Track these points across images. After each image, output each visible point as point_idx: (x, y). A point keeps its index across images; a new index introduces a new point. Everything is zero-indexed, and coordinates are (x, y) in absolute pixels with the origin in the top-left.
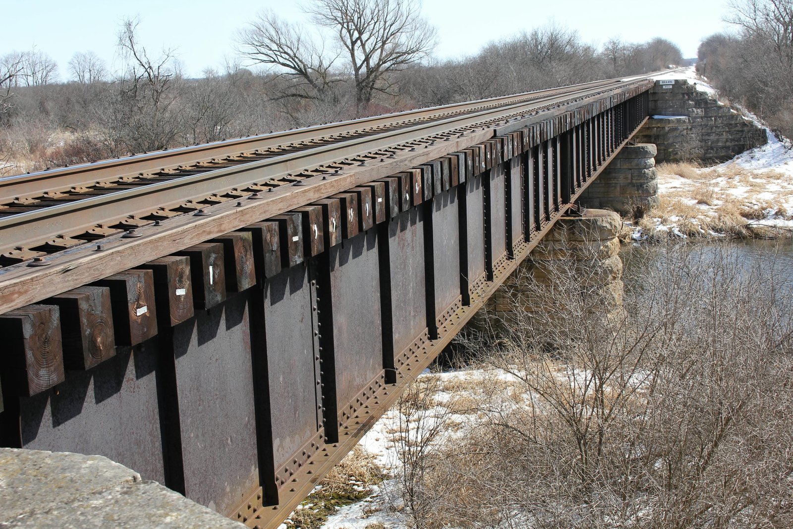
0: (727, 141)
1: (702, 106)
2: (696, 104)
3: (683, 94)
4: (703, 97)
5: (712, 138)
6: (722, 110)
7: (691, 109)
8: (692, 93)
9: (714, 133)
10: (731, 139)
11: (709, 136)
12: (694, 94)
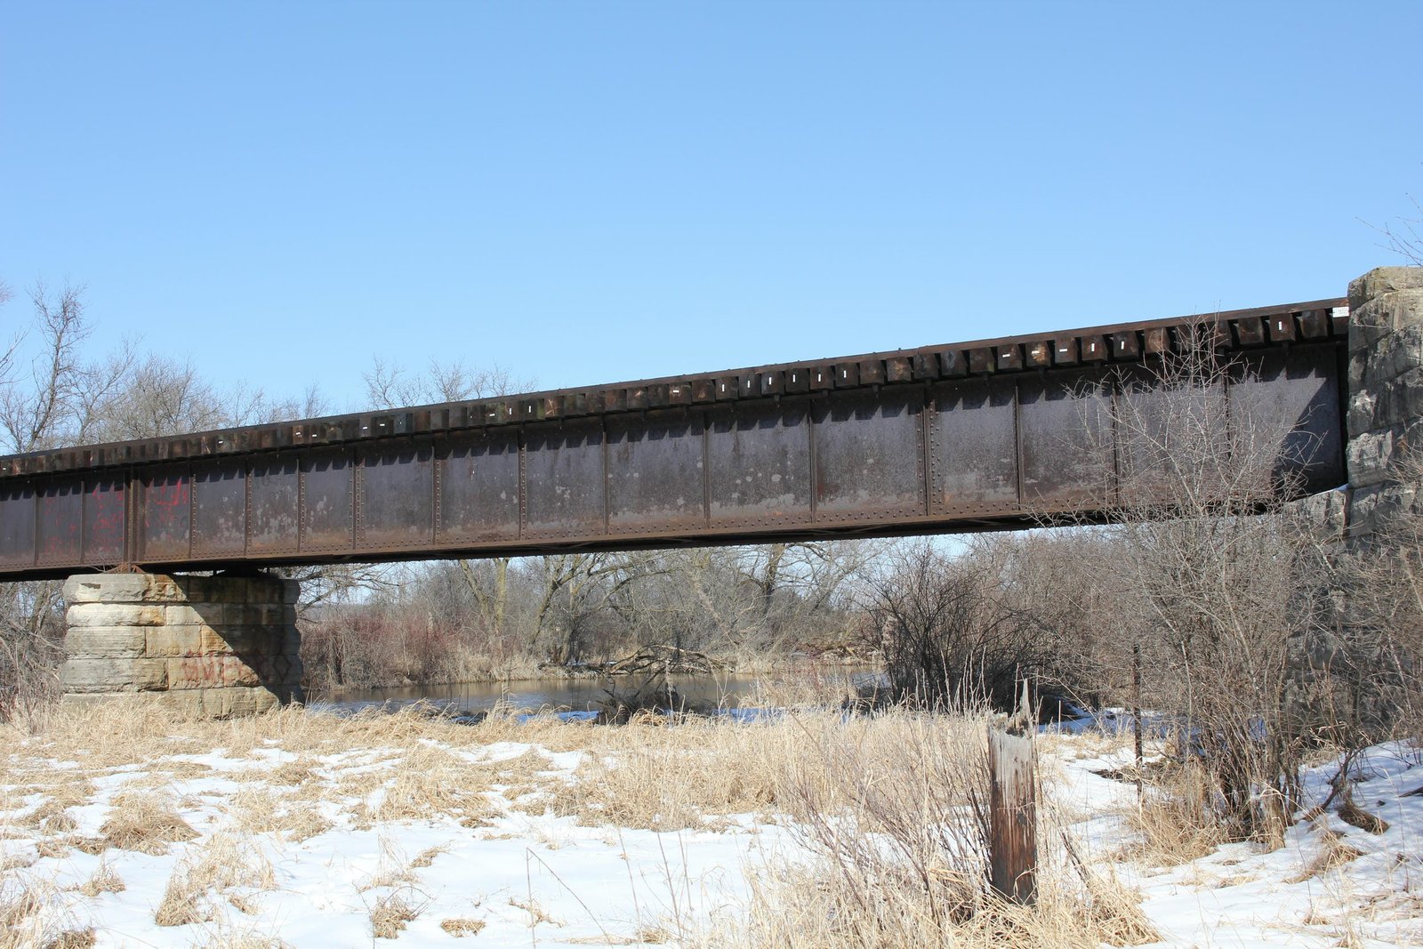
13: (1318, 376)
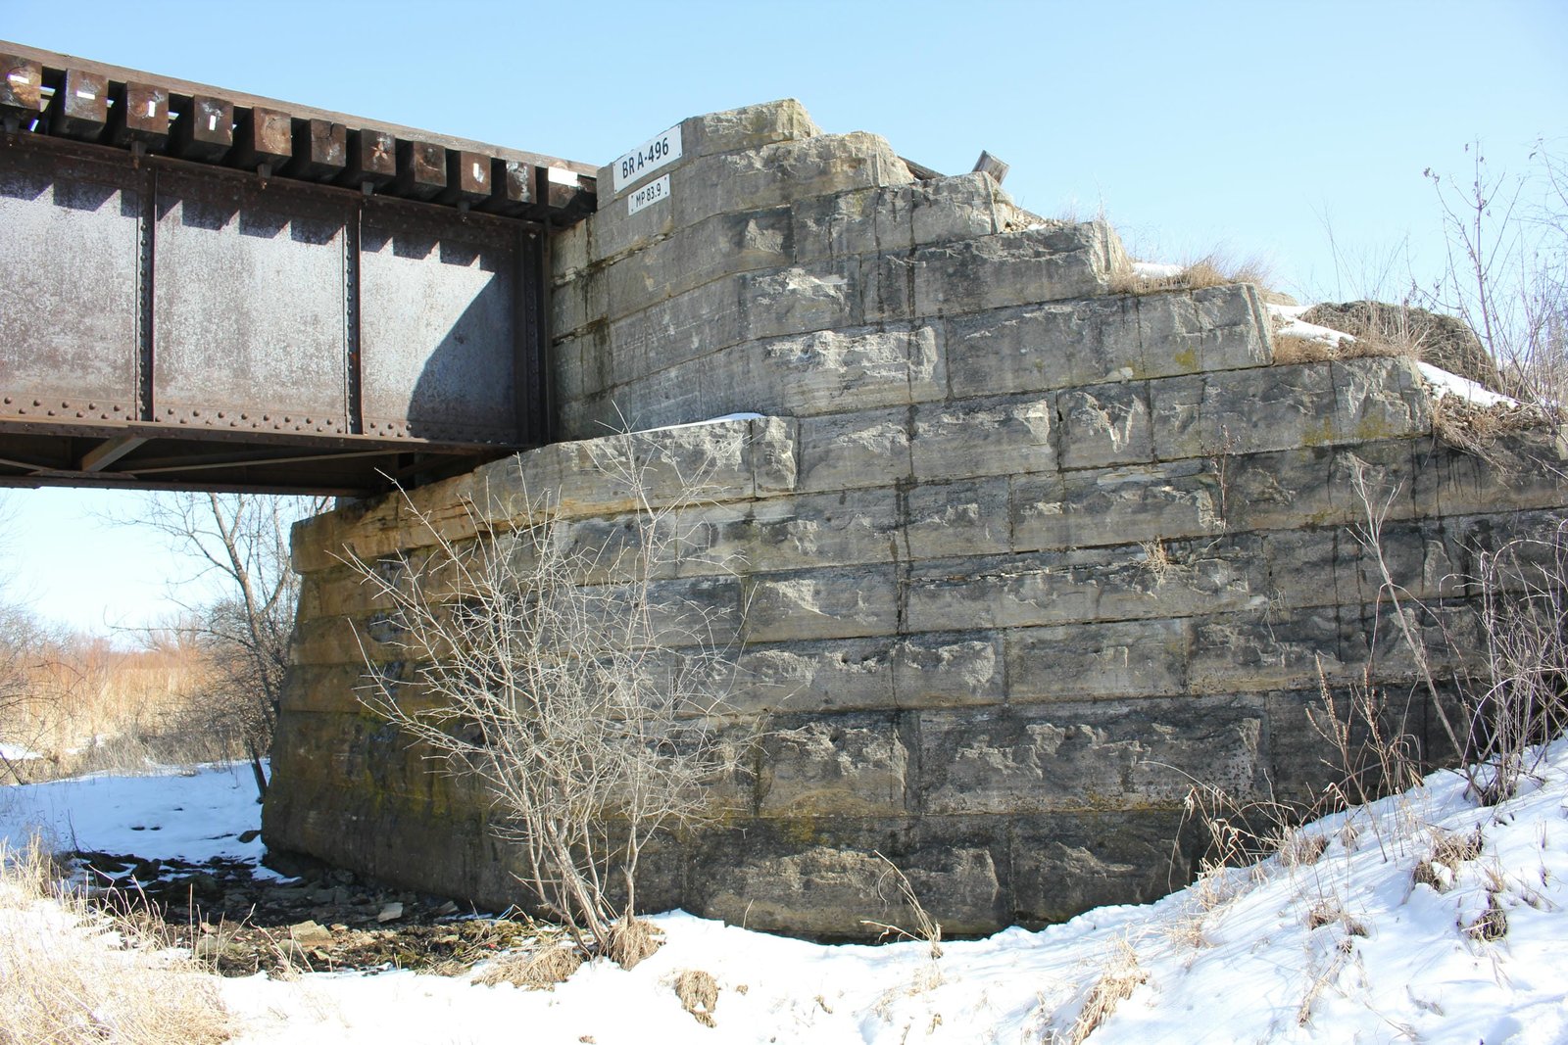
0: (1201, 643)
1: (926, 305)
2: (856, 293)
3: (737, 222)
4: (931, 226)
5: (1010, 610)
6: (1146, 323)
7: (796, 347)
8: (827, 205)
9: (1041, 557)
10: (1257, 627)
11: (980, 592)
12: (849, 209)
13: (484, 267)
